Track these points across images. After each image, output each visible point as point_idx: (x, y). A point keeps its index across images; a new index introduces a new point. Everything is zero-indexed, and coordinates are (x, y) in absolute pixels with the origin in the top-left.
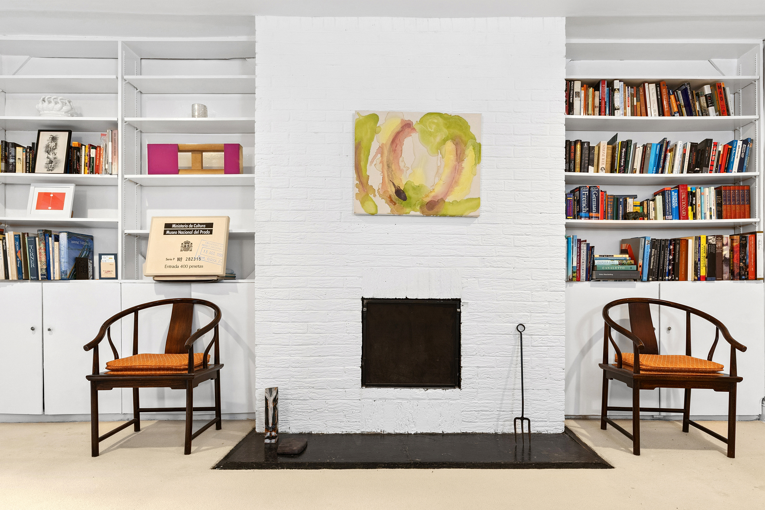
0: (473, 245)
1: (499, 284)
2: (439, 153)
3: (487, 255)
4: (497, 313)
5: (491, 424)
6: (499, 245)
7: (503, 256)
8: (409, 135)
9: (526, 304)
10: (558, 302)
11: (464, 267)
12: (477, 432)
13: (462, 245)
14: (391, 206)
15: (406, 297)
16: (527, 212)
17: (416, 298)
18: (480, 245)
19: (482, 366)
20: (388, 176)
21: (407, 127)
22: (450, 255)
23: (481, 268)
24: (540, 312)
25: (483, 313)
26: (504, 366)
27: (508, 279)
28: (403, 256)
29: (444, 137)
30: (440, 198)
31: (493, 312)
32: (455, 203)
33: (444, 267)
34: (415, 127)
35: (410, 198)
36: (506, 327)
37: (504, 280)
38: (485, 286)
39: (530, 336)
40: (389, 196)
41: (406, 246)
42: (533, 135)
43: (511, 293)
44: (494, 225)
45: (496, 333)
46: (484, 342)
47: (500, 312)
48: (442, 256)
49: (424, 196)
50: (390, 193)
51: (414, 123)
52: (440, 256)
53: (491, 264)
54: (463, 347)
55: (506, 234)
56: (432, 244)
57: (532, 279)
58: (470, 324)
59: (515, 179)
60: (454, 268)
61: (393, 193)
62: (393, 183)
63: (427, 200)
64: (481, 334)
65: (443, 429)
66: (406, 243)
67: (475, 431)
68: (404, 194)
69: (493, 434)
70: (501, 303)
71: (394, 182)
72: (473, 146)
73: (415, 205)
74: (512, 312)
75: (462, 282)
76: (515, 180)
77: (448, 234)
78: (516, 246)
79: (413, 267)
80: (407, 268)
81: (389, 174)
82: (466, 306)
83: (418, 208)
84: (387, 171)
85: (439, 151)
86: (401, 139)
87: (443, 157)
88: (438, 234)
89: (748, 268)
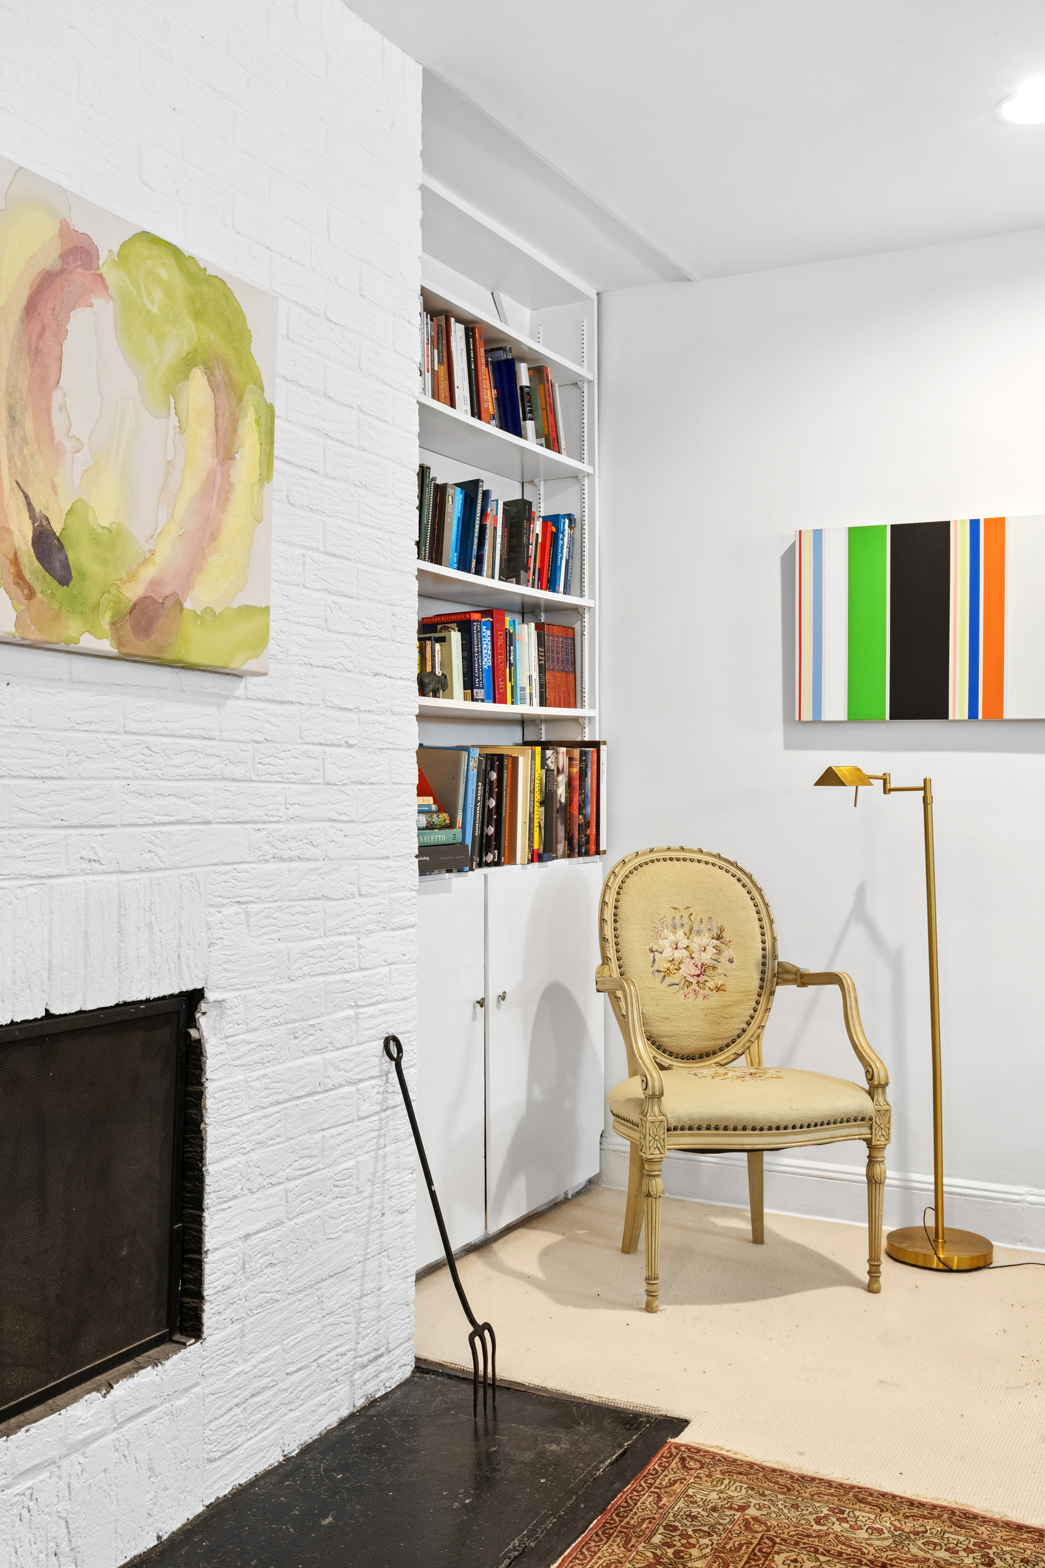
0: (234, 780)
1: (293, 918)
2: (173, 411)
3: (267, 819)
4: (289, 1026)
5: (273, 1432)
6: (294, 778)
7: (303, 820)
8: (81, 299)
9: (348, 981)
10: (406, 963)
11: (214, 865)
12: (243, 1481)
13: (206, 780)
14: (19, 602)
15: (47, 1011)
16: (351, 667)
17: (78, 1009)
18: (252, 781)
19: (255, 1228)
20: (10, 460)
21: (79, 263)
22: (177, 818)
23: (253, 866)
24: (374, 1000)
25: (258, 1033)
26: (303, 1210)
27: (313, 899)
28: (35, 827)
29: (186, 348)
30: (168, 591)
31: (281, 1024)
32: (209, 616)
33: (160, 869)
34: (103, 270)
35: (83, 575)
36: (309, 1071)
37: (304, 903)
38: (263, 931)
39: (355, 1087)
40: (11, 556)
41: (47, 781)
42: (362, 411)
43: (320, 948)
44: (280, 709)
45: (288, 1097)
46: (260, 1138)
47: (295, 1021)
48: (155, 824)
49: (124, 575)
50: (16, 541)
51: (103, 256)
52: (150, 825)
53: (275, 851)
54: (213, 1176)
55: (308, 740)
56: (125, 775)
57: (360, 895)
58: (230, 1080)
59: (327, 550)
60: (188, 871)
61: (26, 544)
62: (26, 497)
63: (134, 592)
64: (253, 1110)
65: (159, 1525)
66: (47, 772)
67: (237, 1482)
68: (61, 556)
69: (280, 1463)
70: (299, 986)
71: (30, 494)
72: (257, 413)
73: (96, 608)
74: (321, 1015)
75: (207, 923)
76: (326, 553)
77: (171, 736)
78: (328, 784)
79: (69, 875)
80: (53, 881)
81: (15, 450)
82: (214, 1013)
83: (105, 622)
84: (7, 437)
85: (172, 401)
86: (58, 308)
87: (181, 429)
88: (143, 734)
89: (588, 827)
